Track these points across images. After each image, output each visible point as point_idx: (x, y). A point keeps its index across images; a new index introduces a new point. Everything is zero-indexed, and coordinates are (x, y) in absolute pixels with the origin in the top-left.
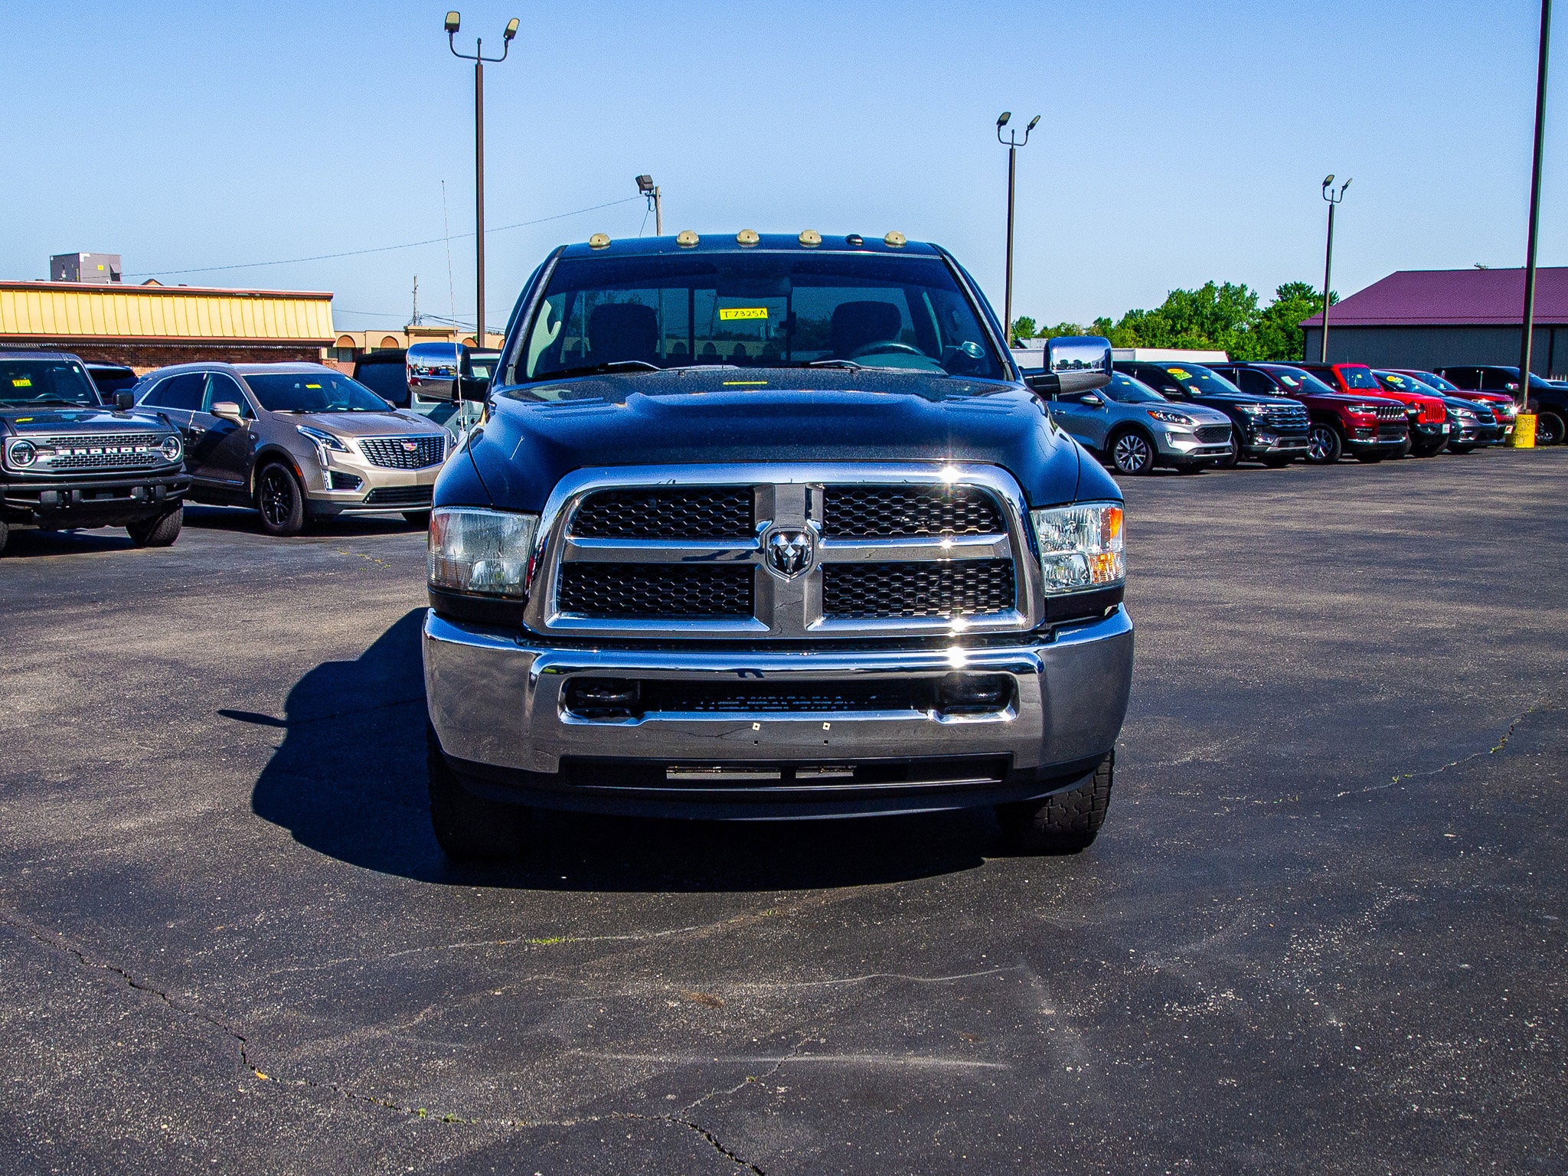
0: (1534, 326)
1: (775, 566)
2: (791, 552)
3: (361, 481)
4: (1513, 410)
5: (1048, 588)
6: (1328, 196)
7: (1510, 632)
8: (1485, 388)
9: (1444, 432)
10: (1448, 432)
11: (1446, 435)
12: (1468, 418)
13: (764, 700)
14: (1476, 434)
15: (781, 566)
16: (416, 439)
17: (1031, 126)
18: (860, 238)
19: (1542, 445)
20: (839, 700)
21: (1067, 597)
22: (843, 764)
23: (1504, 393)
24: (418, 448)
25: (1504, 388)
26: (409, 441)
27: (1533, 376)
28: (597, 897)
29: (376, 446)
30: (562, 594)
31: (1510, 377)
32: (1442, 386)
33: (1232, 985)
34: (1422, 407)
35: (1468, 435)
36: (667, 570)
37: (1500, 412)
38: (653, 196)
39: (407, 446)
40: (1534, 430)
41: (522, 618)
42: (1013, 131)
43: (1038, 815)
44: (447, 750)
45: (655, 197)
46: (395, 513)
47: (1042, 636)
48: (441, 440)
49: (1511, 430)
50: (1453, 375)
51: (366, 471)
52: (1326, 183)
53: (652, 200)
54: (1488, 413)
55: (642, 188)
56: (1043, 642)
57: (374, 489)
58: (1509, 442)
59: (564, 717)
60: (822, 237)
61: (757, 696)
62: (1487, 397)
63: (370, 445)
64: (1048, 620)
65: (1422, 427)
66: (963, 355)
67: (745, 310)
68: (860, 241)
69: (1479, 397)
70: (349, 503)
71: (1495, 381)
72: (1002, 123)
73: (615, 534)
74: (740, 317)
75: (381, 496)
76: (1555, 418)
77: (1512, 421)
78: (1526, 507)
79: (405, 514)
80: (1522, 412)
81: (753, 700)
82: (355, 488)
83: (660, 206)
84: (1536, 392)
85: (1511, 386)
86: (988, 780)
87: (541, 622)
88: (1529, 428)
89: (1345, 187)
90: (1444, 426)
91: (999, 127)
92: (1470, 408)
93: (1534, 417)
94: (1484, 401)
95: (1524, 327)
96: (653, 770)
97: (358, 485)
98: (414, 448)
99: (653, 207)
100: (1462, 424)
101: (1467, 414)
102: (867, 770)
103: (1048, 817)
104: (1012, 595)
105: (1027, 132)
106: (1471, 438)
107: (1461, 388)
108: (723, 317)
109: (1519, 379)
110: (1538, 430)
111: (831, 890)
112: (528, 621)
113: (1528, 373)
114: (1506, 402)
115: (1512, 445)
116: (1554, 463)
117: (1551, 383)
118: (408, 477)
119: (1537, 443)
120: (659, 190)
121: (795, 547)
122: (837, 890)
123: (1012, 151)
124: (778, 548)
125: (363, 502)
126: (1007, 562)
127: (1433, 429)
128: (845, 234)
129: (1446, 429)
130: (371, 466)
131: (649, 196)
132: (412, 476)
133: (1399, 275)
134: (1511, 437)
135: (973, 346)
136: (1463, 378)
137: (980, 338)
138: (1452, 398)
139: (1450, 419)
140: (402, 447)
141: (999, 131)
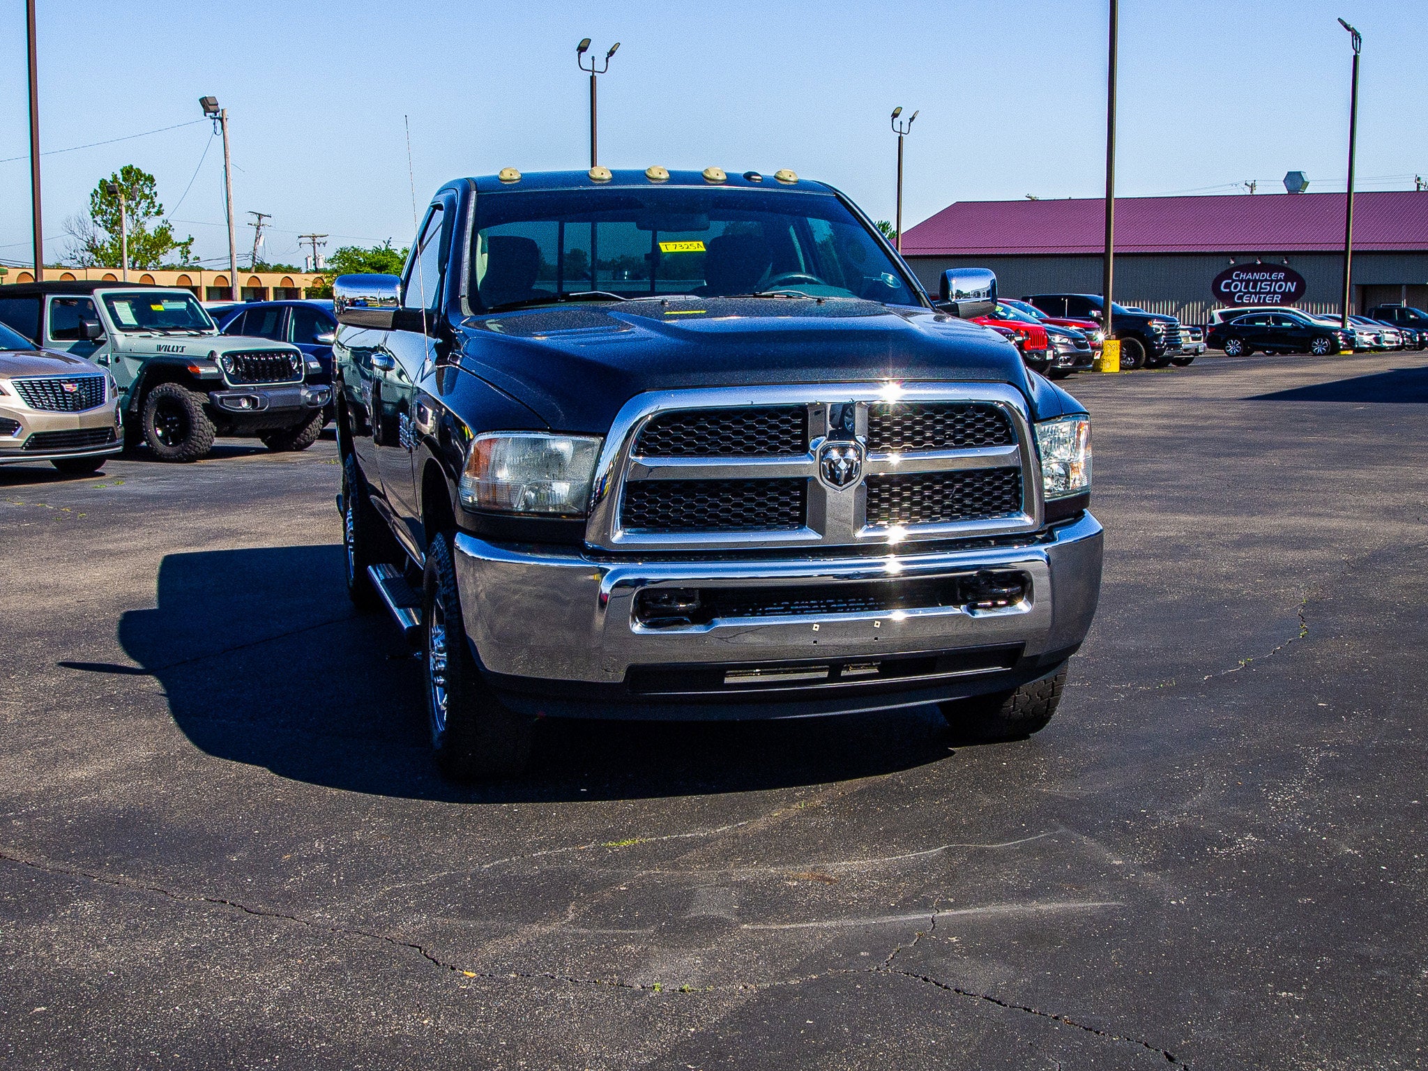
0: (1115, 255)
1: (827, 479)
2: (843, 465)
3: (19, 425)
4: (1100, 336)
5: (1047, 494)
6: (897, 128)
7: (1236, 537)
8: (1070, 315)
9: (1048, 358)
10: (1052, 358)
11: (1050, 361)
12: (1066, 344)
13: (805, 605)
14: (1074, 359)
15: (835, 479)
16: (76, 379)
17: (611, 53)
18: (758, 175)
19: (1126, 369)
20: (871, 601)
21: (1059, 501)
22: (868, 661)
23: (1088, 320)
24: (80, 389)
25: (1088, 315)
26: (70, 381)
27: (1114, 303)
28: (631, 804)
29: (34, 388)
30: (624, 512)
31: (1093, 305)
32: (1034, 314)
33: (1248, 831)
34: (1027, 334)
35: (1066, 361)
36: (726, 485)
37: (1090, 338)
38: (219, 119)
39: (68, 387)
40: (1118, 356)
41: (584, 535)
42: (593, 58)
43: (1006, 704)
44: (488, 666)
45: (221, 120)
46: (44, 460)
47: (1039, 537)
48: (102, 379)
49: (1099, 355)
50: (1040, 303)
51: (24, 414)
52: (895, 115)
53: (219, 123)
54: (1083, 339)
55: (207, 110)
56: (1043, 541)
57: (34, 434)
58: (1097, 368)
59: (637, 628)
60: (727, 174)
61: (800, 601)
62: (1077, 324)
63: (27, 387)
64: (1047, 522)
65: (1029, 353)
66: (883, 285)
67: (682, 243)
68: (760, 178)
69: (1070, 324)
70: (6, 450)
71: (1080, 308)
72: (582, 49)
73: (678, 452)
74: (679, 249)
75: (40, 441)
76: (1135, 343)
77: (1100, 347)
78: (1159, 427)
79: (54, 461)
80: (1108, 339)
81: (797, 605)
82: (12, 434)
83: (227, 130)
84: (1119, 318)
85: (1095, 313)
86: (999, 669)
87: (606, 539)
88: (1113, 353)
89: (912, 119)
90: (1048, 352)
91: (579, 54)
92: (1066, 334)
93: (1118, 342)
94: (1074, 328)
95: (1105, 256)
96: (713, 673)
97: (16, 430)
98: (75, 389)
99: (219, 130)
100: (1061, 350)
101: (1065, 340)
102: (889, 665)
103: (1014, 704)
104: (1019, 500)
105: (607, 59)
106: (1069, 364)
107: (1050, 316)
108: (664, 250)
109: (1104, 308)
110: (1121, 358)
111: (840, 783)
112: (591, 538)
113: (1112, 303)
114: (1094, 329)
115: (1100, 370)
116: (1151, 386)
117: (1129, 310)
118: (70, 420)
119: (1121, 368)
120: (226, 113)
121: (846, 460)
122: (845, 783)
123: (592, 79)
124: (833, 462)
125: (22, 448)
126: (1016, 470)
127: (1038, 355)
128: (743, 172)
129: (1049, 355)
130: (28, 408)
131: (215, 119)
132: (73, 419)
133: (959, 207)
134: (1098, 362)
135: (891, 277)
136: (1050, 305)
137: (893, 269)
138: (1048, 325)
139: (1051, 346)
140: (62, 388)
141: (579, 58)
